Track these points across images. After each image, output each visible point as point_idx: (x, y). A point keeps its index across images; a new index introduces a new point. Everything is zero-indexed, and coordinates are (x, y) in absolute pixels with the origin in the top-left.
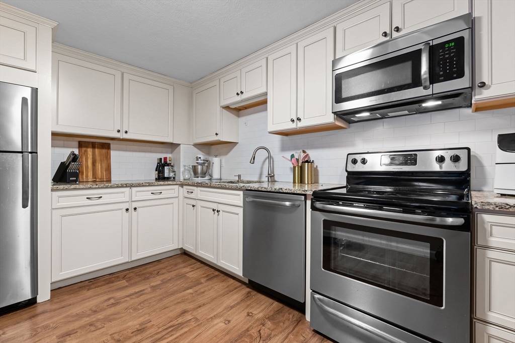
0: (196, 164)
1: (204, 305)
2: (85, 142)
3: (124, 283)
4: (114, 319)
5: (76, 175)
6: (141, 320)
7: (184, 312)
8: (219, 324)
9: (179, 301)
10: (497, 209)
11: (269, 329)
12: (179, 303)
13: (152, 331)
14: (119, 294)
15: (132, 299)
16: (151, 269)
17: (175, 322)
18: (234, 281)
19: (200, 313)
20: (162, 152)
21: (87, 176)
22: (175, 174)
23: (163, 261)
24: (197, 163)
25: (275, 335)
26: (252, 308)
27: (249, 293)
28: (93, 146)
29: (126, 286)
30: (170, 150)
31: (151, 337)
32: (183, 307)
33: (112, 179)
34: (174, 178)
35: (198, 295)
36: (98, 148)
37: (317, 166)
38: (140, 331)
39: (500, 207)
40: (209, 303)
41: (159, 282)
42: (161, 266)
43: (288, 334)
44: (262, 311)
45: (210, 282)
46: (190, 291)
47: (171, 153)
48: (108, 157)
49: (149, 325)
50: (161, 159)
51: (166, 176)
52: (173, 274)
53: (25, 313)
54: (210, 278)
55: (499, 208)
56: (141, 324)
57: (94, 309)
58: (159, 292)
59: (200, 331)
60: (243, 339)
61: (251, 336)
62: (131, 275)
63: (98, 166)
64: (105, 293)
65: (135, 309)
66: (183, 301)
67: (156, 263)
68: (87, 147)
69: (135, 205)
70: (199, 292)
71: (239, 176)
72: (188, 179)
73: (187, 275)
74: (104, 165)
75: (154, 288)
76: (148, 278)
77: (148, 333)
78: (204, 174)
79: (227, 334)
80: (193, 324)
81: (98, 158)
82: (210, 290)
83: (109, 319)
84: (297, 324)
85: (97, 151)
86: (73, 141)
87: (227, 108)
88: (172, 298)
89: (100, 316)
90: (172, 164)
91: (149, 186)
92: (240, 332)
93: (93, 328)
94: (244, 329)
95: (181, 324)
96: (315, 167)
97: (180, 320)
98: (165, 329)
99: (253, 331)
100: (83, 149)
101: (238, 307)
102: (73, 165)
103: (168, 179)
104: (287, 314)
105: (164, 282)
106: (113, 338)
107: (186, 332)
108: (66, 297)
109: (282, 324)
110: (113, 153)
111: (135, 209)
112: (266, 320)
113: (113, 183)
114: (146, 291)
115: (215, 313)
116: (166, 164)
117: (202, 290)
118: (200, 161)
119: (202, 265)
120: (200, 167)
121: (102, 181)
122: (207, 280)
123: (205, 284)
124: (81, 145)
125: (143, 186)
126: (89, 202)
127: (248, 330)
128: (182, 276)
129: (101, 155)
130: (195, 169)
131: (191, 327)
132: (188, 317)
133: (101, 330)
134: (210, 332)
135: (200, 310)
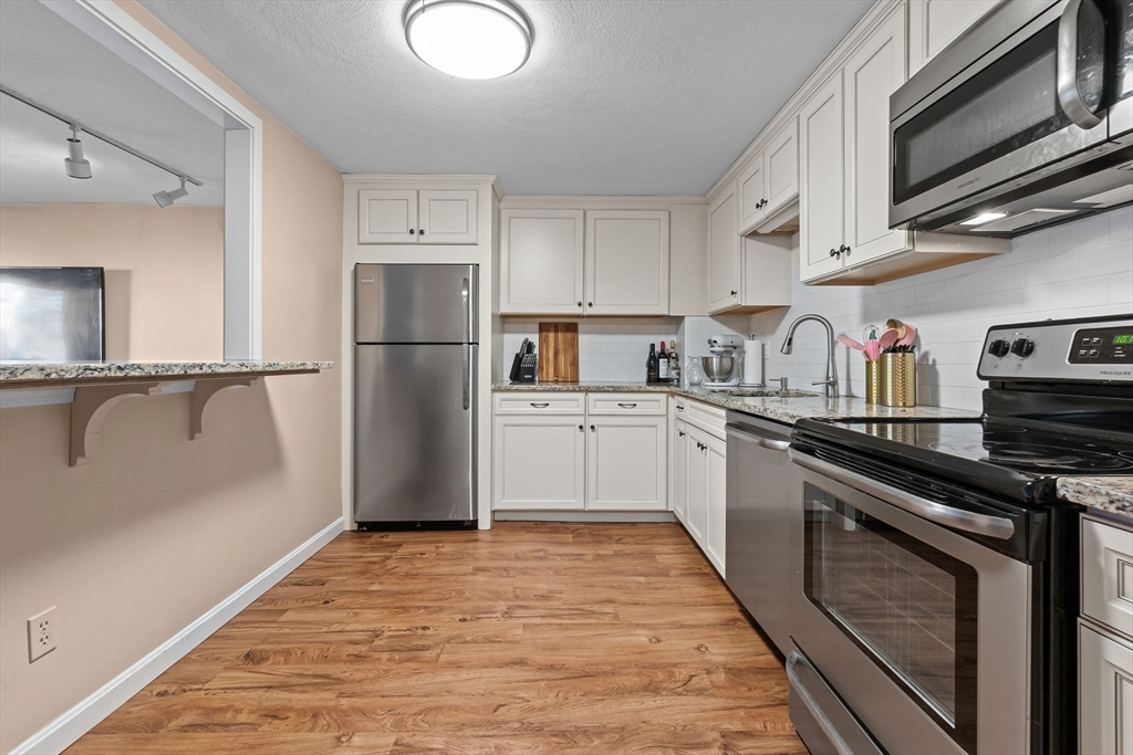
0: (709, 355)
1: (644, 604)
2: (548, 325)
3: (569, 537)
4: (529, 574)
5: (531, 371)
6: (554, 587)
7: (610, 601)
8: (642, 637)
9: (614, 585)
10: (1112, 509)
11: (712, 682)
12: (613, 587)
13: (555, 603)
14: (553, 549)
15: (562, 559)
16: (615, 532)
17: (587, 607)
18: (727, 592)
19: (627, 613)
20: (659, 333)
21: (547, 374)
22: (679, 374)
23: (639, 526)
24: (712, 352)
25: (715, 696)
26: (717, 642)
27: (735, 620)
28: (556, 328)
29: (568, 543)
30: (673, 327)
31: (550, 609)
32: (614, 594)
33: (580, 379)
34: (678, 380)
35: (649, 589)
36: (562, 331)
37: (934, 361)
38: (544, 598)
39: (1119, 504)
40: (654, 606)
41: (612, 552)
42: (633, 531)
43: (740, 707)
44: (728, 654)
45: (684, 579)
46: (642, 579)
47: (676, 334)
48: (574, 345)
49: (558, 596)
50: (653, 346)
51: (661, 376)
52: (641, 548)
53: (464, 535)
54: (688, 573)
55: (1118, 508)
56: (549, 591)
57: (519, 555)
58: (600, 563)
59: (608, 632)
60: (656, 671)
61: (672, 675)
62: (586, 531)
63: (562, 358)
64: (541, 542)
65: (557, 573)
66: (619, 588)
67: (627, 526)
68: (548, 331)
69: (593, 421)
70: (652, 585)
71: (784, 381)
72: (698, 384)
73: (657, 557)
74: (569, 358)
75: (598, 557)
76: (601, 543)
77: (550, 603)
78: (726, 375)
79: (640, 653)
80: (607, 619)
81: (561, 346)
82: (671, 589)
83: (524, 572)
84: (777, 705)
85: (560, 335)
86: (533, 323)
87: (754, 234)
88: (608, 578)
89: (520, 565)
90: (674, 355)
91: (614, 391)
92: (661, 661)
93: (505, 574)
94: (671, 661)
95: (592, 612)
96: (930, 362)
97: (595, 608)
98: (573, 609)
99: (683, 671)
100: (544, 334)
101: (693, 630)
102: (527, 358)
103: (666, 381)
104: (773, 682)
105: (617, 555)
106: (514, 592)
107: (589, 624)
108: (504, 532)
109: (744, 689)
110: (583, 339)
111: (593, 427)
112: (722, 670)
113: (581, 384)
114: (586, 557)
115: (648, 622)
116: (664, 354)
117: (660, 585)
118: (716, 349)
119: (696, 550)
120: (715, 361)
121: (565, 382)
122: (681, 575)
123: (674, 579)
124: (543, 328)
125: (605, 391)
126: (533, 409)
127: (675, 665)
128: (650, 556)
129: (565, 341)
130: (706, 362)
131: (601, 621)
132: (609, 609)
133: (511, 580)
134: (619, 639)
135: (631, 608)
